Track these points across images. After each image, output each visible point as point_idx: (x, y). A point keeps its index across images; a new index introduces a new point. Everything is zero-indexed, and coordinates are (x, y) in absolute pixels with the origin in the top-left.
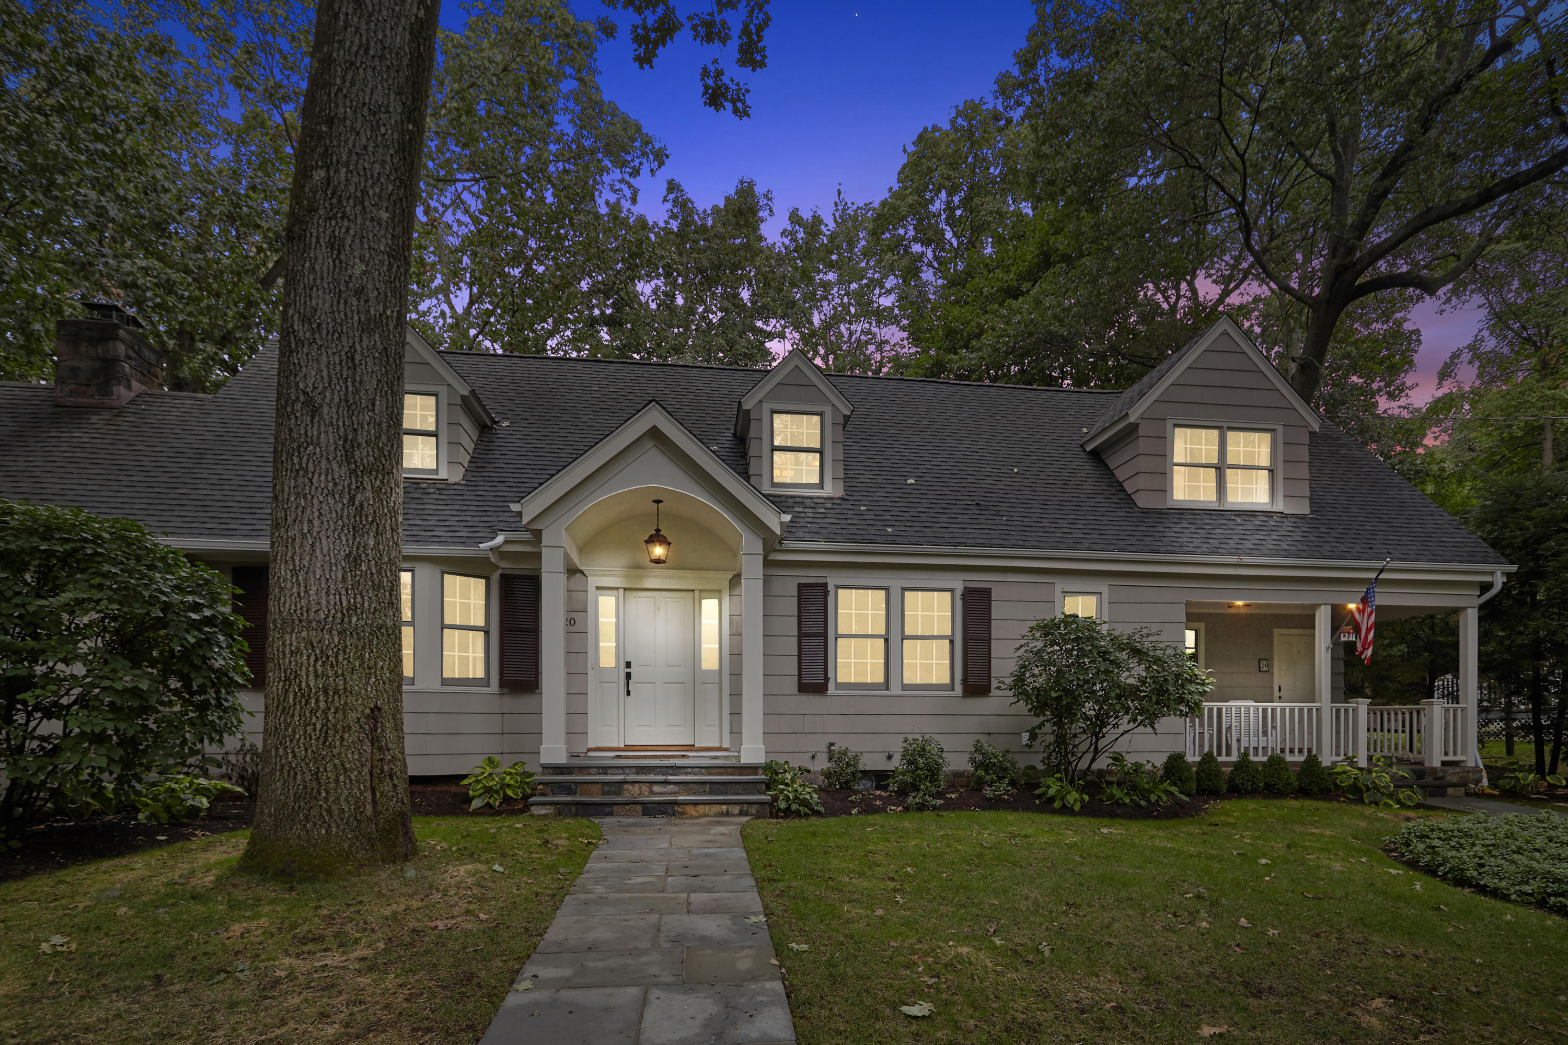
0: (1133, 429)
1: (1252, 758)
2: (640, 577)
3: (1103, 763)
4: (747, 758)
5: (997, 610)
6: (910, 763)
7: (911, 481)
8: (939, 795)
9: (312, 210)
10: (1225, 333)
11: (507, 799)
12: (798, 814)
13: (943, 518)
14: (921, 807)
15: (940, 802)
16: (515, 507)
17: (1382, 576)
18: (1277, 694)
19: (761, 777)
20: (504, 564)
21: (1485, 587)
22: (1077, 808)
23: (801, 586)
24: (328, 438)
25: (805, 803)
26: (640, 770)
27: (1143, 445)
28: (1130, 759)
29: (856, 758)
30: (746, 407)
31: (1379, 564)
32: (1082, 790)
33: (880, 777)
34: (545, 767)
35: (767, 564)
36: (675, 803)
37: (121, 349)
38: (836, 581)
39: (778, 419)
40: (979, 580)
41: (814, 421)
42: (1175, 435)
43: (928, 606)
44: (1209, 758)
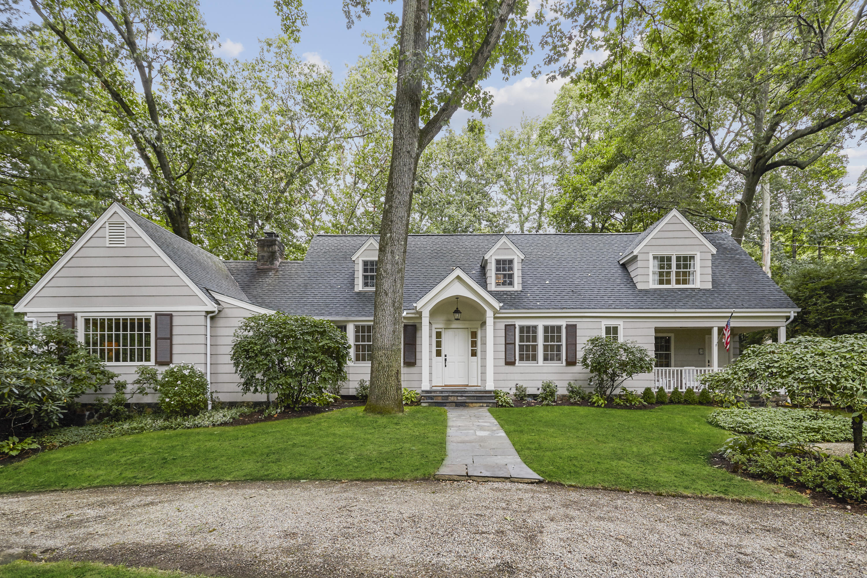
0: (636, 257)
1: (680, 390)
2: (450, 324)
3: (617, 391)
4: (488, 389)
5: (579, 332)
6: (544, 390)
7: (547, 282)
8: (554, 401)
9: (387, 244)
10: (675, 216)
11: (412, 401)
12: (505, 406)
13: (559, 298)
14: (548, 405)
15: (554, 404)
16: (415, 305)
17: (734, 315)
18: (707, 364)
19: (493, 394)
20: (405, 321)
21: (788, 318)
22: (603, 405)
23: (506, 325)
24: (390, 301)
25: (508, 403)
26: (453, 392)
27: (639, 264)
28: (630, 390)
29: (525, 388)
30: (486, 258)
31: (732, 310)
32: (605, 399)
33: (534, 396)
34: (423, 391)
35: (495, 318)
36: (466, 402)
37: (277, 248)
38: (518, 323)
39: (498, 262)
40: (572, 321)
41: (511, 262)
42: (655, 258)
43: (553, 331)
44: (661, 389)
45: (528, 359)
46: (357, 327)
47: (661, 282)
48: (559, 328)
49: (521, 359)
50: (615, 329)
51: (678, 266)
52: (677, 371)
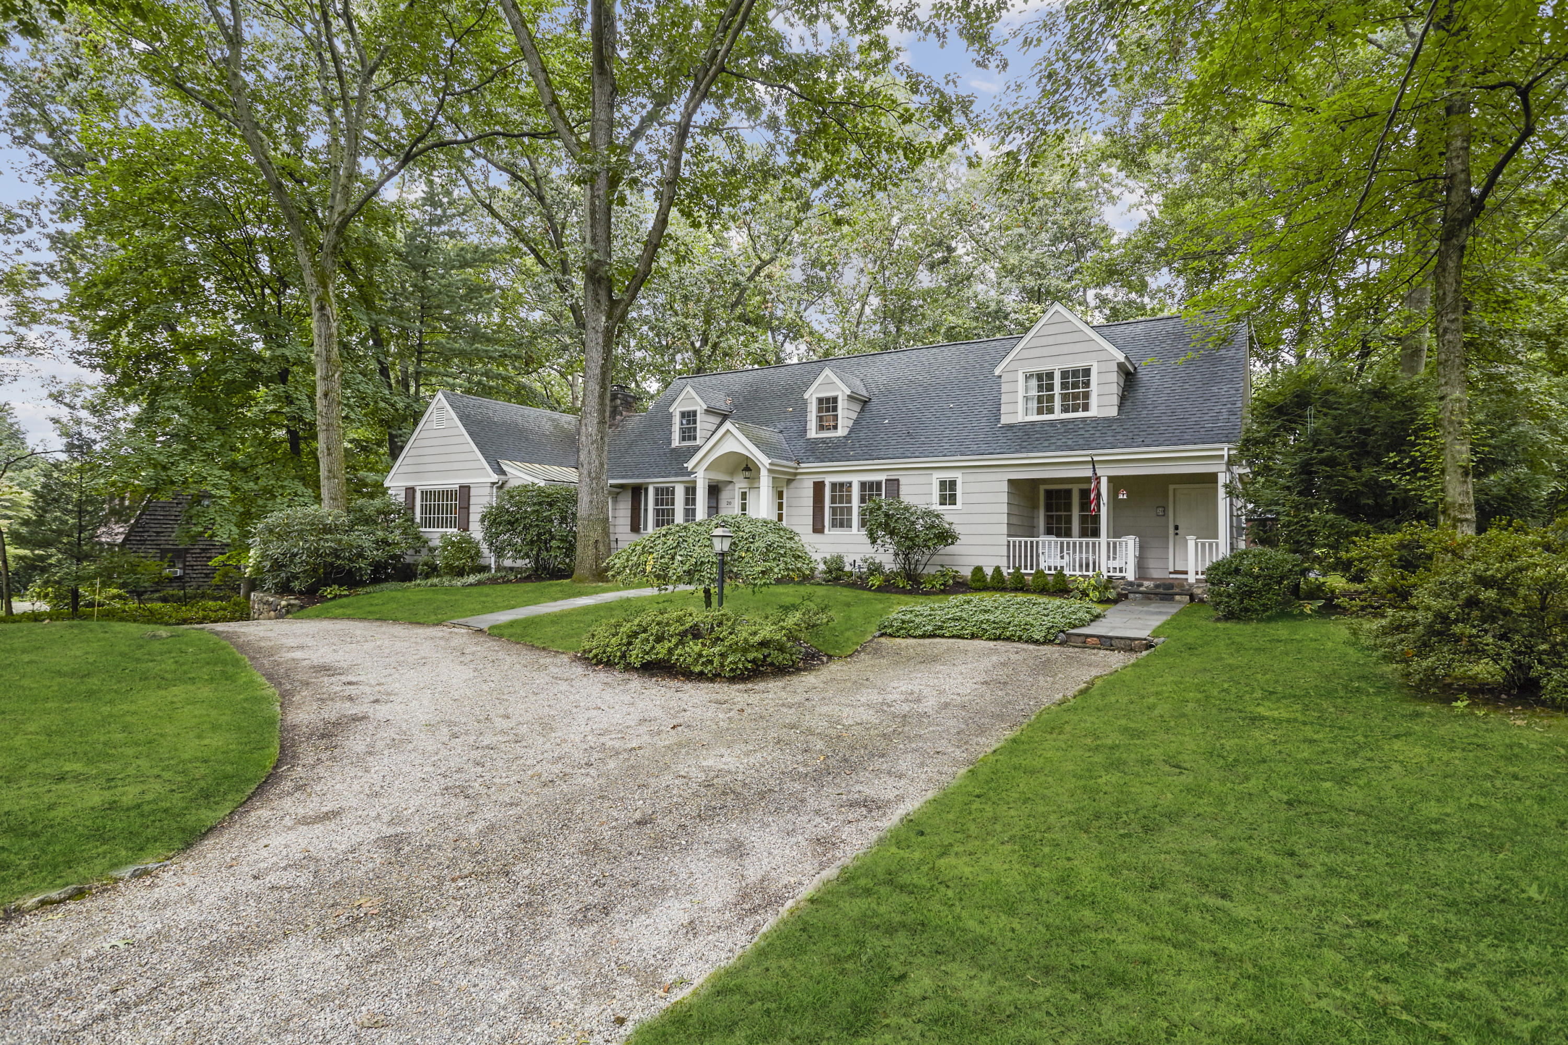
3: (931, 570)
5: (903, 490)
7: (886, 421)
10: (1057, 312)
13: (883, 444)
22: (873, 588)
23: (814, 483)
27: (1004, 387)
30: (805, 398)
38: (828, 480)
39: (820, 401)
40: (893, 475)
41: (835, 399)
42: (1028, 378)
43: (871, 489)
44: (997, 570)
45: (842, 526)
46: (657, 489)
47: (1040, 411)
48: (879, 484)
49: (834, 525)
50: (953, 484)
51: (1064, 386)
52: (1026, 542)
